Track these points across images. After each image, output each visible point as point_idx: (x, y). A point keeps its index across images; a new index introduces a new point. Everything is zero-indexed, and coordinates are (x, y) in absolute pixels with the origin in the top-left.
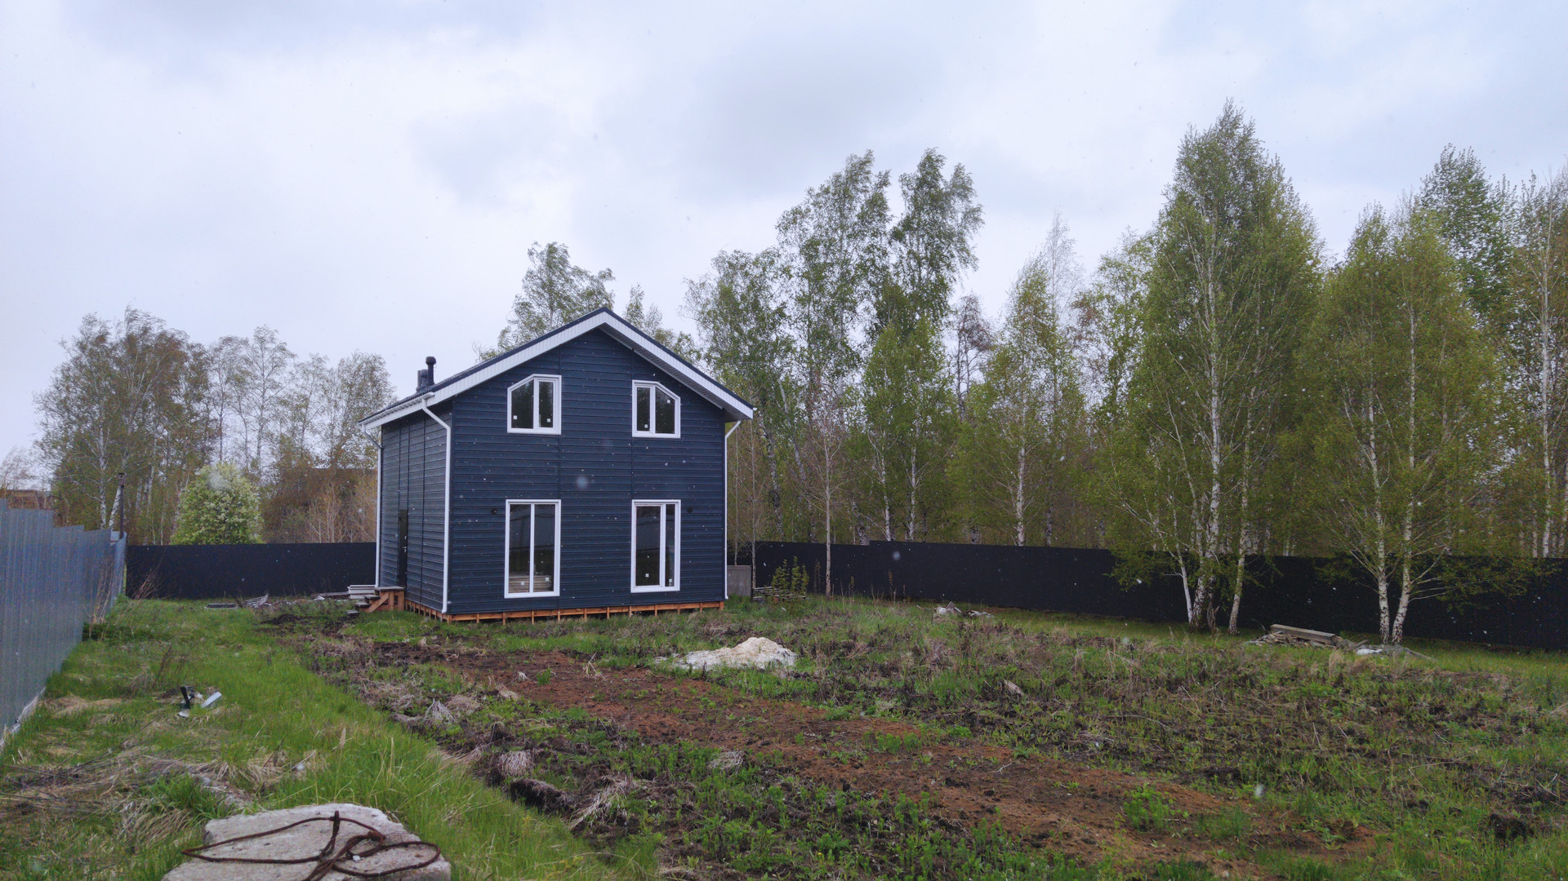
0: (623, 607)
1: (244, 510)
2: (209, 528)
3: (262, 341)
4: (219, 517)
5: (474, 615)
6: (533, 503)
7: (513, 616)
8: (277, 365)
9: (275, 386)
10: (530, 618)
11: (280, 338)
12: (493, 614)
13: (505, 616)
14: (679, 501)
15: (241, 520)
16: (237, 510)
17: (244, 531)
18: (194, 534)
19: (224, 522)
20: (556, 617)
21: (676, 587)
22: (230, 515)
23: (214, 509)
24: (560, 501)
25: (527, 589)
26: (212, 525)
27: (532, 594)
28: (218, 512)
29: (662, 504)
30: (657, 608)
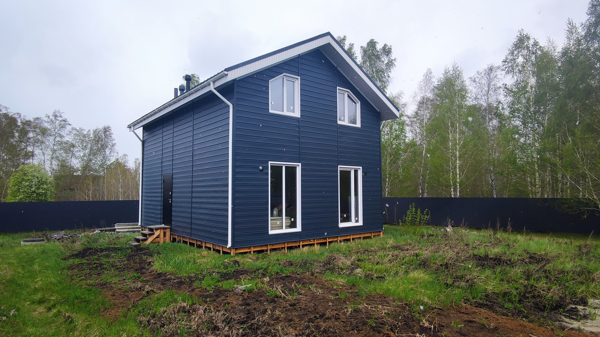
0: (334, 237)
1: (45, 186)
2: (26, 195)
3: (56, 116)
4: (32, 189)
5: (250, 248)
6: (284, 164)
7: (274, 247)
8: (63, 127)
9: (61, 136)
10: (284, 248)
11: (65, 116)
12: (262, 246)
13: (269, 247)
14: (361, 167)
15: (43, 191)
16: (41, 186)
17: (45, 197)
18: (17, 198)
19: (35, 192)
20: (299, 246)
21: (360, 223)
22: (38, 189)
23: (28, 185)
24: (300, 164)
25: (281, 227)
26: (28, 194)
27: (285, 231)
28: (31, 187)
29: (351, 169)
30: (352, 237)
